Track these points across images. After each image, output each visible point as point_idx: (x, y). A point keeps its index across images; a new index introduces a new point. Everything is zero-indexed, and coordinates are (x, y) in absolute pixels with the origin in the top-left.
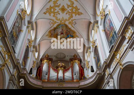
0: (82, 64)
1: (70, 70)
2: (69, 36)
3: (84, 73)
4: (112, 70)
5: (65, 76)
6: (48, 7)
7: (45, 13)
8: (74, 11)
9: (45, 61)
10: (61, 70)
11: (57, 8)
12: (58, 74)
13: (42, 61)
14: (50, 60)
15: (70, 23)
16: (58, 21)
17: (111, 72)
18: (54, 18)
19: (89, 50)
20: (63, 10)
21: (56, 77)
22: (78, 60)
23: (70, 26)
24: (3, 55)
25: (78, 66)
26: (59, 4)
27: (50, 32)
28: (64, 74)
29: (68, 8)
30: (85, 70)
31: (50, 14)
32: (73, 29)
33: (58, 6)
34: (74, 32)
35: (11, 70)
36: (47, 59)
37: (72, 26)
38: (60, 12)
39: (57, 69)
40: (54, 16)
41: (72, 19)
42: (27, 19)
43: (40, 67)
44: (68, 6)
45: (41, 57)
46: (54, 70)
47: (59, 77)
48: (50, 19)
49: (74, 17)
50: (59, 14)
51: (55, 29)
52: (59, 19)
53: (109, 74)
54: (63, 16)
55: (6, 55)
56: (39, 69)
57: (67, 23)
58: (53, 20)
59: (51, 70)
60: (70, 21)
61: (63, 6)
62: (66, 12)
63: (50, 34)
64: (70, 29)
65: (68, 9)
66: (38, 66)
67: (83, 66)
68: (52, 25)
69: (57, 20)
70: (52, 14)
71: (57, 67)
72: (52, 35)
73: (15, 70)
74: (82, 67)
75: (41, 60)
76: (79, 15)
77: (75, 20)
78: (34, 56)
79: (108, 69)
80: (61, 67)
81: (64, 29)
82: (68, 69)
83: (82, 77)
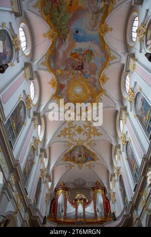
0: (107, 195)
1: (92, 204)
2: (89, 159)
3: (110, 207)
4: (139, 212)
5: (86, 213)
6: (63, 129)
7: (59, 136)
8: (92, 131)
9: (61, 191)
10: (80, 204)
11: (72, 129)
12: (77, 208)
13: (56, 192)
14: (66, 190)
15: (88, 144)
16: (74, 143)
17: (139, 215)
18: (70, 140)
19: (113, 179)
20: (80, 130)
21: (75, 213)
22: (102, 189)
23: (88, 147)
24: (16, 200)
25: (101, 197)
26: (74, 125)
27: (65, 155)
28: (84, 210)
29: (85, 128)
30: (111, 202)
31: (65, 136)
32: (92, 150)
33: (74, 127)
34: (94, 155)
35: (23, 215)
36: (63, 189)
37: (91, 148)
38: (76, 133)
39: (75, 202)
40: (69, 138)
41: (90, 140)
42: (40, 146)
43: (54, 199)
44: (85, 127)
45: (55, 186)
46: (72, 204)
47: (78, 214)
48: (64, 141)
49: (93, 138)
50: (75, 135)
51: (71, 152)
52: (76, 140)
53: (137, 219)
54: (79, 137)
55: (19, 199)
56: (54, 203)
57: (85, 144)
58: (69, 142)
59: (68, 203)
60: (89, 141)
61: (80, 126)
62: (83, 133)
63: (66, 158)
64: (88, 150)
65: (86, 130)
66: (52, 199)
67: (108, 198)
68: (67, 148)
69: (73, 141)
70: (67, 136)
71: (76, 200)
72: (68, 158)
73: (27, 214)
74: (106, 198)
75: (56, 190)
76: (98, 135)
77: (94, 140)
78: (48, 187)
79: (135, 211)
80: (80, 200)
81: (82, 150)
82: (90, 202)
83: (108, 214)
